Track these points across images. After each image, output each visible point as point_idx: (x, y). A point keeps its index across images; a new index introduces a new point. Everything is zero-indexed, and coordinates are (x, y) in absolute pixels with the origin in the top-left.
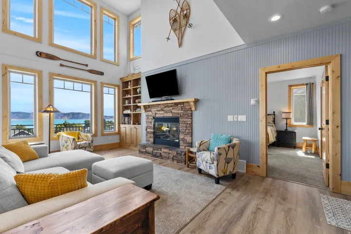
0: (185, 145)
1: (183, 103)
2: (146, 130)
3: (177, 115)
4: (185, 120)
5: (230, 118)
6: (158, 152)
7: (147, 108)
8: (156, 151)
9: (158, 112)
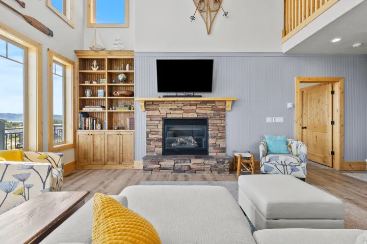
0: (216, 151)
1: (214, 101)
2: (147, 136)
3: (206, 116)
4: (216, 122)
5: (268, 120)
6: (184, 164)
7: (149, 105)
8: (180, 164)
9: (172, 112)
